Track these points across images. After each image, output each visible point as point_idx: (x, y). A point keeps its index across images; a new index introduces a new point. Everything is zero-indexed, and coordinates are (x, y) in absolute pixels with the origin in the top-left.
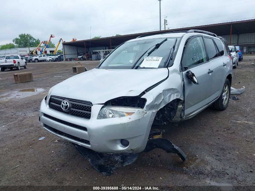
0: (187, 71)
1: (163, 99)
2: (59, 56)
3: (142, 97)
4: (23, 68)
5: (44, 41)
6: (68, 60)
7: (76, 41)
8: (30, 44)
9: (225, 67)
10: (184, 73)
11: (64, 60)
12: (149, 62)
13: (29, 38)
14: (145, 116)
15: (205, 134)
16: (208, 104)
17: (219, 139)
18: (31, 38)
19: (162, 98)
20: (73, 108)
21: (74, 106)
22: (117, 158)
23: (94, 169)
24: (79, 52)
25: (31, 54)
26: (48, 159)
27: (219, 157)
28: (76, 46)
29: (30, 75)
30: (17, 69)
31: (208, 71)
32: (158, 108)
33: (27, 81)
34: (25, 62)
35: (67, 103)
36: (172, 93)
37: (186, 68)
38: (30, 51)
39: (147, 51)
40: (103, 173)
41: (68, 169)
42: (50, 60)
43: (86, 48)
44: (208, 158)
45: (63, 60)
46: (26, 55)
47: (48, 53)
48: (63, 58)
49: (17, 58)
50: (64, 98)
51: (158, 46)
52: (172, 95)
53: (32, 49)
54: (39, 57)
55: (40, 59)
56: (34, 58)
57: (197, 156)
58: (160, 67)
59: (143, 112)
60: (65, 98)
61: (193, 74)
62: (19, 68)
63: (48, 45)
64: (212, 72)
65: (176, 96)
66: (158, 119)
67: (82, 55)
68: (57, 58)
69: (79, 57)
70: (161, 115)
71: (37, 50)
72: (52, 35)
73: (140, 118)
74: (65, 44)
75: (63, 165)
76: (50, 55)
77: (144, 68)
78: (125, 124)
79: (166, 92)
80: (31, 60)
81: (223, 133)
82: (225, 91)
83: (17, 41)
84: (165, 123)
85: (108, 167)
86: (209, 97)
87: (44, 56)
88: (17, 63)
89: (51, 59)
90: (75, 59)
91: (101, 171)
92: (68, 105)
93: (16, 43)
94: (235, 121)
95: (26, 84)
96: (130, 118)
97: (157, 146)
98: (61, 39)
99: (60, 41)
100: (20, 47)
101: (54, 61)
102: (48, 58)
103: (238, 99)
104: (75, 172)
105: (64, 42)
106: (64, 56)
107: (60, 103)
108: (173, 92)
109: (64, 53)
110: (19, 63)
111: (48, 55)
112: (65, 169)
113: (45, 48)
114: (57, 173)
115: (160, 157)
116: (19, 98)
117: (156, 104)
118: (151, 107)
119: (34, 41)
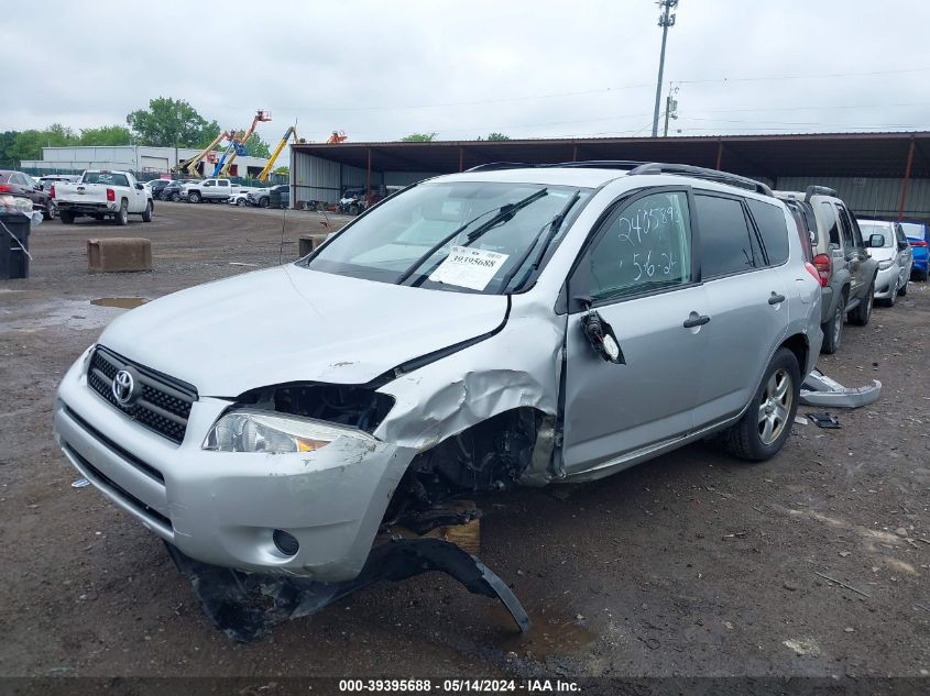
0: (586, 313)
1: (464, 405)
2: (274, 188)
3: (379, 390)
4: (140, 218)
5: (233, 132)
6: (306, 207)
7: (345, 141)
8: (186, 136)
9: (778, 306)
10: (574, 318)
11: (291, 205)
12: (463, 267)
13: (179, 116)
14: (366, 458)
15: (647, 543)
16: (684, 434)
17: (689, 566)
18: (190, 114)
19: (462, 400)
20: (145, 399)
21: (148, 393)
22: (266, 591)
23: (203, 613)
24: (345, 183)
25: (183, 171)
26: (72, 558)
27: (656, 634)
28: (338, 161)
29: (144, 250)
30: (116, 219)
31: (686, 317)
32: (440, 434)
33: (130, 269)
34: (150, 200)
35: (128, 380)
36: (507, 387)
37: (583, 305)
38: (181, 161)
39: (465, 227)
40: (228, 631)
41: (119, 603)
42: (242, 199)
43: (373, 169)
44: (615, 631)
45: (288, 204)
46: (165, 175)
47: (242, 173)
48: (288, 197)
49: (123, 182)
50: (127, 362)
51: (507, 213)
52: (506, 392)
53: (187, 154)
54: (205, 185)
55: (206, 191)
56: (189, 186)
57: (580, 617)
58: (491, 289)
59: (361, 444)
60: (129, 360)
61: (608, 325)
62: (125, 219)
63: (246, 144)
64: (704, 321)
65: (524, 396)
66: (475, 469)
67: (356, 193)
68: (267, 198)
69: (344, 201)
70: (490, 456)
71: (205, 160)
72: (261, 113)
73: (344, 464)
74: (301, 150)
75: (109, 587)
76: (245, 183)
77: (440, 286)
78: (286, 478)
79: (482, 381)
80: (177, 191)
81: (715, 547)
82: (776, 394)
83: (140, 120)
84: (501, 485)
85: (251, 614)
86: (688, 412)
87: (221, 183)
88: (118, 201)
89: (245, 195)
90: (328, 207)
91: (223, 626)
92: (129, 388)
93: (138, 127)
94: (782, 509)
95: (122, 280)
96: (307, 462)
97: (433, 567)
98: (292, 130)
99: (286, 138)
100: (149, 144)
101: (255, 205)
102: (236, 193)
103: (836, 426)
104: (137, 617)
105: (303, 140)
106: (291, 189)
107: (112, 372)
108: (512, 384)
109: (291, 182)
110: (125, 199)
111: (237, 181)
112: (108, 602)
113: (233, 158)
114: (76, 612)
115: (448, 603)
116: (77, 329)
117: (432, 421)
118: (410, 426)
119: (201, 128)
